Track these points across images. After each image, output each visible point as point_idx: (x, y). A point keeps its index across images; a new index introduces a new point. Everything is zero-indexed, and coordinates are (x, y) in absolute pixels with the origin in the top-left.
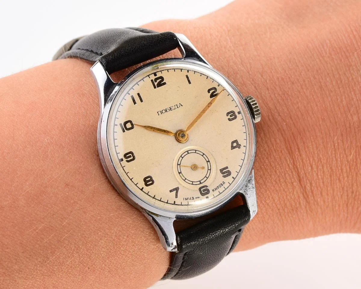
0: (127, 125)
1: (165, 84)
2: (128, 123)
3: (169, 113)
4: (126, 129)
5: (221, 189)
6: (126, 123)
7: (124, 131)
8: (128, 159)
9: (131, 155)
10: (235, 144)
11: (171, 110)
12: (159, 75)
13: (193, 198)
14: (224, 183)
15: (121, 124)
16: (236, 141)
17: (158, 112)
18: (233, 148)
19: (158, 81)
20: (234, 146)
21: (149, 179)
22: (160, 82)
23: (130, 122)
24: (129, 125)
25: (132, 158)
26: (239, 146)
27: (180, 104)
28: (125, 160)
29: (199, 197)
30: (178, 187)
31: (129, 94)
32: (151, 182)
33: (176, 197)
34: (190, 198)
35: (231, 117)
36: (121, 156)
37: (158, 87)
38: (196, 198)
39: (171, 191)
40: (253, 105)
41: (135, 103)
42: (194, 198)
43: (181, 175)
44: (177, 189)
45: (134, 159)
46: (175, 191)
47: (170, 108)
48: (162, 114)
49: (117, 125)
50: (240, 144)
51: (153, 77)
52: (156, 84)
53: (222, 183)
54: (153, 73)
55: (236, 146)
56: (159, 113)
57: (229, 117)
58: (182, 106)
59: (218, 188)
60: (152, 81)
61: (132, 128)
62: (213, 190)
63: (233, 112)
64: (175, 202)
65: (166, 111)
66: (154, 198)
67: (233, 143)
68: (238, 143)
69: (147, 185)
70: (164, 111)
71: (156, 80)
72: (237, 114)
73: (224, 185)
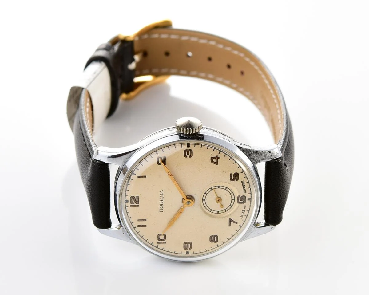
0: (161, 238)
1: (138, 197)
2: (160, 237)
3: (164, 203)
4: (164, 240)
5: (247, 186)
6: (159, 239)
7: (165, 243)
8: (189, 247)
9: (187, 245)
10: (214, 160)
11: (163, 201)
12: (128, 198)
13: (243, 211)
14: (243, 182)
15: (158, 243)
16: (212, 158)
17: (160, 212)
18: (216, 163)
19: (133, 201)
20: (215, 162)
21: (212, 238)
22: (135, 201)
23: (159, 235)
24: (162, 237)
25: (189, 244)
26: (217, 158)
27: (160, 192)
28: (188, 250)
29: (245, 206)
30: (229, 219)
31: (136, 227)
32: (216, 237)
33: (236, 223)
34: (242, 213)
35: (189, 154)
36: (184, 252)
37: (138, 204)
38: (245, 208)
39: (230, 225)
40: (186, 132)
41: (146, 226)
42: (244, 209)
43: (221, 212)
44: (230, 220)
45: (191, 244)
46: (231, 222)
47: (160, 201)
48: (162, 209)
49: (157, 246)
50: (216, 156)
51: (128, 204)
52: (135, 204)
53: (242, 183)
54: (125, 203)
55: (216, 160)
56: (161, 210)
57: (188, 156)
58: (163, 191)
59: (245, 188)
60: (131, 206)
61: (165, 235)
62: (245, 192)
63: (185, 151)
64: (240, 226)
65: (161, 205)
66: (229, 240)
67: (212, 161)
68: (215, 157)
69: (217, 241)
70: (161, 207)
71: (131, 202)
72: (188, 149)
73: (245, 182)
